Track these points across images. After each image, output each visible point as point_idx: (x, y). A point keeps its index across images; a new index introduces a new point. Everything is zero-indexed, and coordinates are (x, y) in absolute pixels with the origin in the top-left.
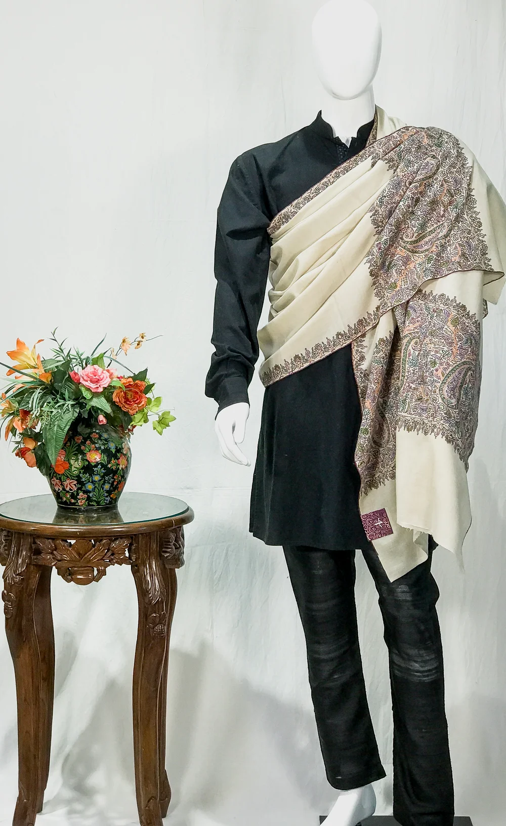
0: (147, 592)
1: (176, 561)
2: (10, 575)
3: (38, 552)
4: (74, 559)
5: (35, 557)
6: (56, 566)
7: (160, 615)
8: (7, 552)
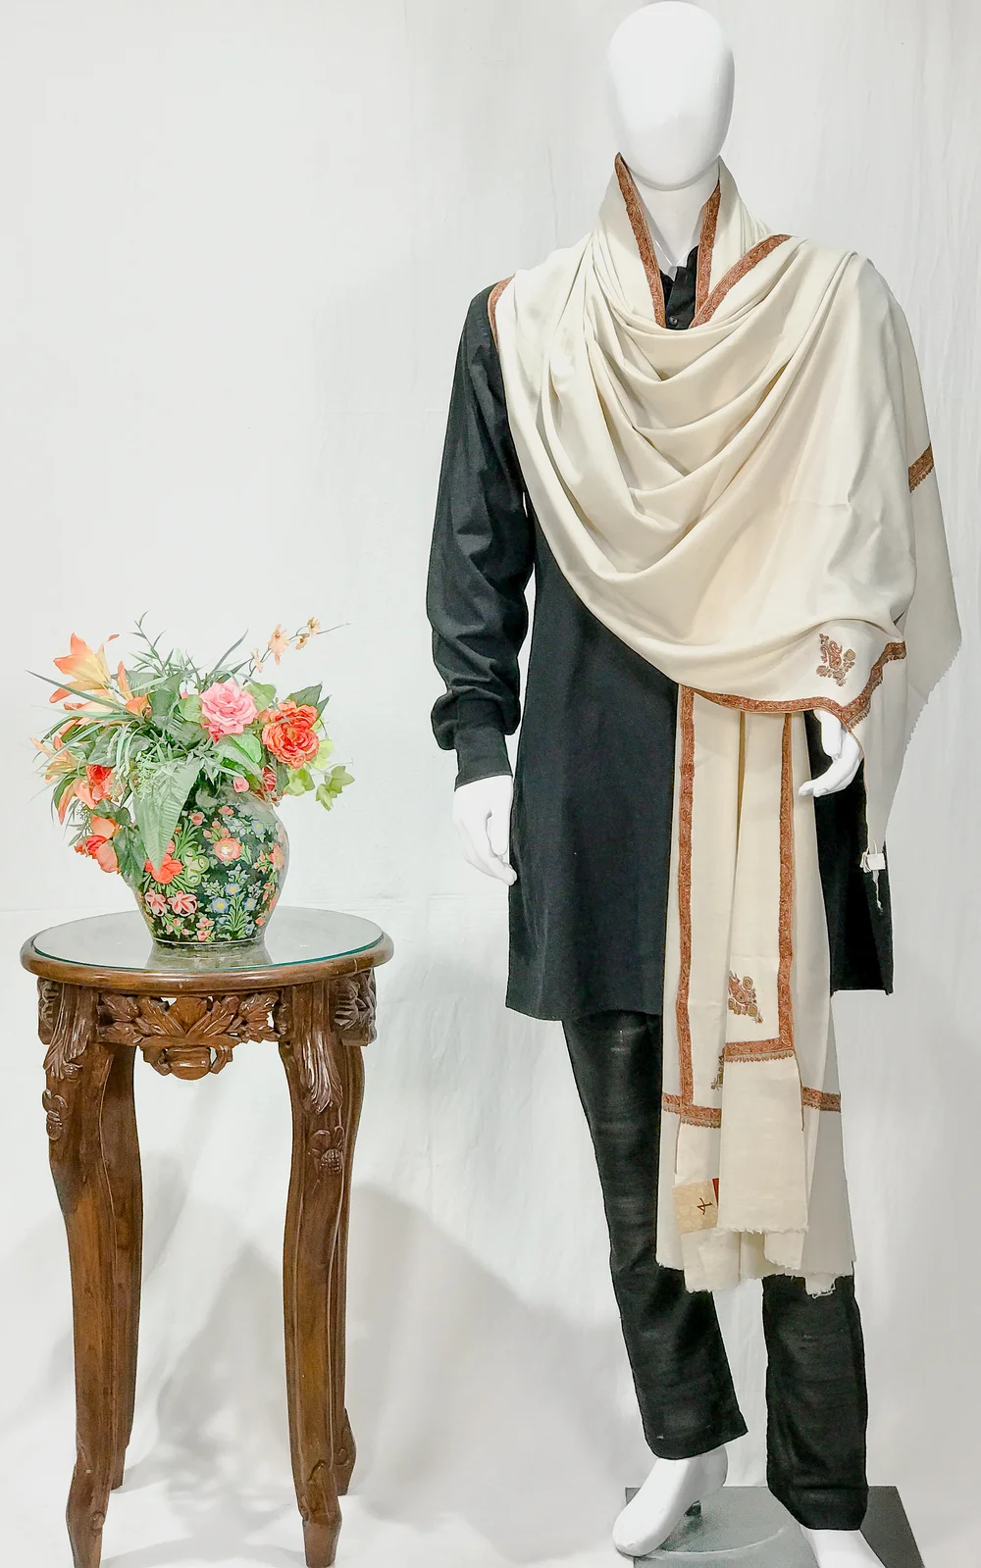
0: (309, 1090)
1: (361, 1033)
2: (56, 1062)
3: (107, 1020)
4: (173, 1033)
5: (103, 1029)
6: (143, 1044)
7: (332, 1132)
8: (51, 1020)
